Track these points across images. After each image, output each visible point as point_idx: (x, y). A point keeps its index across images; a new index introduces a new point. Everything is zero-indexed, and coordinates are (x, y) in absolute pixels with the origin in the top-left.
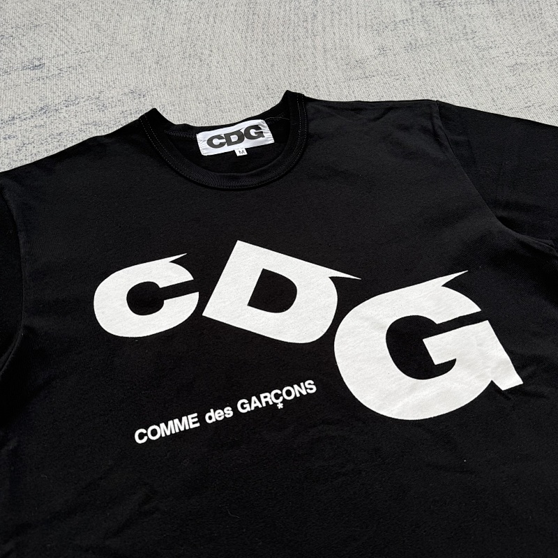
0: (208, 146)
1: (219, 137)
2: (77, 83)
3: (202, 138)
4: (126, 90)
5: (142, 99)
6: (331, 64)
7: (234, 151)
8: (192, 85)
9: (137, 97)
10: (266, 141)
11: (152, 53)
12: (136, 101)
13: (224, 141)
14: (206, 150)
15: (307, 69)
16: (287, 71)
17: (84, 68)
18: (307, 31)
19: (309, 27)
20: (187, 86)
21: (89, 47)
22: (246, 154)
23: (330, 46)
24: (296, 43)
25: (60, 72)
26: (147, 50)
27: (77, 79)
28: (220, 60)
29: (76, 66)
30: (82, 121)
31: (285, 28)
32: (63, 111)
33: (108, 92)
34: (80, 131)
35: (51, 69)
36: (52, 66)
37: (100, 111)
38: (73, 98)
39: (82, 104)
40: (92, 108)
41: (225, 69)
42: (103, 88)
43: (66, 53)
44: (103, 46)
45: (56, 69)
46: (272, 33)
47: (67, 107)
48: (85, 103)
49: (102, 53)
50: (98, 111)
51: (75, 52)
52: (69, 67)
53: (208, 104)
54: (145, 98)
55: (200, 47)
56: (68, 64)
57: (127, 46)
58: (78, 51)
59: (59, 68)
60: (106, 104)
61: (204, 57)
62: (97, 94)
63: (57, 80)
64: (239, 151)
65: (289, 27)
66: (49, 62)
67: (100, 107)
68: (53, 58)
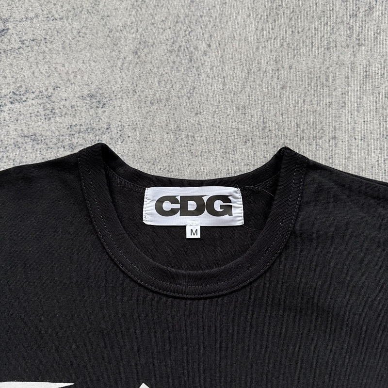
0: (155, 211)
1: (173, 199)
2: (34, 67)
3: (152, 194)
4: (86, 92)
5: (100, 110)
6: (368, 101)
7: (185, 227)
8: (167, 100)
9: (94, 105)
10: (232, 221)
11: (134, 35)
12: (92, 112)
13: (178, 206)
14: (150, 217)
15: (331, 104)
16: (301, 101)
17: (48, 45)
18: (350, 36)
19: (357, 29)
20: (161, 101)
21: (64, 12)
22: (199, 236)
23: (376, 69)
24: (328, 54)
25: (21, 45)
26: (130, 28)
27: (36, 61)
28: (217, 63)
29: (41, 40)
30: (22, 130)
31: (321, 23)
32: (5, 109)
33: (64, 90)
34: (15, 146)
35: (13, 40)
36: (15, 35)
37: (45, 119)
38: (23, 90)
39: (30, 102)
40: (38, 112)
41: (218, 81)
42: (61, 82)
43: (37, 16)
44: (81, 12)
45: (18, 40)
46: (300, 30)
47: (12, 103)
48: (33, 102)
49: (76, 25)
50: (43, 119)
51: (47, 16)
52: (33, 40)
53: (177, 137)
54: (104, 109)
55: (197, 35)
56: (34, 34)
57: (108, 18)
58: (50, 16)
59: (21, 39)
60: (55, 108)
61: (197, 54)
62: (50, 90)
63: (14, 57)
64: (192, 230)
65: (327, 23)
66: (14, 28)
67: (48, 112)
68: (20, 22)
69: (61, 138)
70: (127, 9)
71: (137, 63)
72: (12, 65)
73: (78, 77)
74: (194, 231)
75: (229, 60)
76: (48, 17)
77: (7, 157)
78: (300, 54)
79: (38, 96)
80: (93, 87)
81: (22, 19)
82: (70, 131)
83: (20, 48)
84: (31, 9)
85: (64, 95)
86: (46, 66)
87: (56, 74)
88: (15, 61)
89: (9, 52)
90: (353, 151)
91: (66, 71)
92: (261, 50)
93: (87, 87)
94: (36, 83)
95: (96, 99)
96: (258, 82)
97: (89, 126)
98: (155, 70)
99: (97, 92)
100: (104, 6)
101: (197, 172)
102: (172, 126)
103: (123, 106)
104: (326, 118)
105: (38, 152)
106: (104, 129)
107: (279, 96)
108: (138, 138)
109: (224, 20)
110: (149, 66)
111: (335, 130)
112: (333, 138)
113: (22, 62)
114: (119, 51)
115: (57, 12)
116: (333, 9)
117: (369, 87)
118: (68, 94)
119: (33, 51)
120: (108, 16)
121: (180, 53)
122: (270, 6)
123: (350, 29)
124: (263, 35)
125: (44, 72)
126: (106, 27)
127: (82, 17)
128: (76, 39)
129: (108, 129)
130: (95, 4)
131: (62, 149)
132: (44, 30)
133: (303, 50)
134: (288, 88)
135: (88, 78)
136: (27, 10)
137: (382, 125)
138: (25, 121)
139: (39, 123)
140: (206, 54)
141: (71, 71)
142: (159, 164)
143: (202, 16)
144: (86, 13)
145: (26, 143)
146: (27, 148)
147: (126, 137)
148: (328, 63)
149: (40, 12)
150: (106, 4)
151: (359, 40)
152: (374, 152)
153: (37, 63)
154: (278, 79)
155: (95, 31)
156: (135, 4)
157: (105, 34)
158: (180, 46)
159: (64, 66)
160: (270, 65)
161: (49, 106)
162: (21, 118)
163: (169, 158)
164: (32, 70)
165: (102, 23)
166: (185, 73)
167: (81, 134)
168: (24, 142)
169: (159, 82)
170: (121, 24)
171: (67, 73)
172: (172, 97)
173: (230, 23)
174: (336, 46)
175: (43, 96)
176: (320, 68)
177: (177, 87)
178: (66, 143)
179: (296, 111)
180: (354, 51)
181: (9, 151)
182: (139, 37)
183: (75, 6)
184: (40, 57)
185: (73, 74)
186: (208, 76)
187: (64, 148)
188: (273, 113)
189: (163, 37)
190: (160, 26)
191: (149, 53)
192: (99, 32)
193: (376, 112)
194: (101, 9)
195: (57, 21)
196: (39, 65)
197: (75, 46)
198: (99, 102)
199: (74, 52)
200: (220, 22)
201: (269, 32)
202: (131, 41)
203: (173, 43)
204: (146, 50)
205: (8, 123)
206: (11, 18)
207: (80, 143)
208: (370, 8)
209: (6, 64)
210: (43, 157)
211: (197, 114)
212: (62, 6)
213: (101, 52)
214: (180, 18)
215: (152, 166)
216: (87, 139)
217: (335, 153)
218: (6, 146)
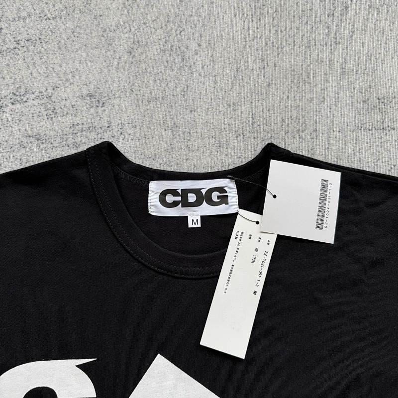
0: (159, 203)
1: (174, 192)
2: (32, 67)
3: (155, 188)
4: (85, 92)
5: (100, 110)
6: (345, 96)
7: (187, 217)
8: (163, 98)
9: (94, 104)
10: (228, 209)
11: (127, 35)
12: (92, 111)
13: (179, 199)
14: (155, 208)
15: (312, 99)
16: (285, 97)
17: (44, 45)
18: (328, 35)
19: (334, 28)
20: (157, 99)
21: (57, 11)
22: (199, 225)
23: (352, 66)
24: (309, 52)
25: (17, 46)
26: (123, 28)
27: (33, 61)
28: (207, 62)
29: (36, 40)
30: (25, 130)
31: (302, 22)
32: (7, 110)
33: (63, 90)
34: (20, 146)
35: (7, 39)
36: (9, 35)
37: (48, 118)
38: (22, 90)
39: (30, 103)
40: (40, 112)
41: (209, 79)
42: (59, 82)
43: (29, 16)
44: (73, 11)
45: (13, 40)
46: (283, 29)
47: (13, 104)
48: (34, 102)
49: (69, 24)
50: (45, 118)
51: (39, 15)
52: (28, 40)
53: (175, 133)
54: (104, 108)
55: (188, 35)
56: (28, 34)
57: (101, 18)
58: (43, 15)
59: (16, 40)
60: (57, 108)
61: (189, 54)
62: (50, 91)
63: (11, 57)
64: (193, 220)
65: (307, 23)
66: (7, 27)
67: (50, 112)
68: (12, 21)
69: (65, 137)
70: (118, 9)
71: (132, 63)
72: (9, 65)
73: (77, 77)
74: (195, 221)
75: (218, 59)
76: (40, 17)
77: (14, 156)
78: (283, 53)
79: (39, 96)
80: (92, 86)
81: (15, 19)
82: (73, 130)
83: (15, 48)
84: (22, 8)
85: (65, 95)
86: (44, 67)
87: (54, 75)
88: (12, 61)
89: (4, 53)
90: (332, 142)
91: (63, 71)
92: (248, 49)
93: (85, 86)
94: (35, 84)
95: (96, 99)
96: (246, 80)
97: (91, 125)
98: (150, 69)
99: (96, 92)
100: (96, 5)
101: (195, 166)
102: (169, 123)
103: (121, 105)
104: (308, 112)
105: (44, 151)
106: (105, 128)
107: (266, 93)
108: (138, 135)
109: (212, 19)
110: (144, 66)
111: (316, 123)
112: (314, 131)
113: (19, 62)
114: (114, 51)
115: (49, 11)
116: (312, 9)
117: (345, 82)
118: (67, 94)
119: (29, 52)
120: (100, 16)
121: (172, 53)
122: (255, 6)
123: (328, 27)
124: (249, 35)
125: (42, 72)
126: (100, 26)
127: (75, 16)
128: (71, 39)
129: (109, 127)
130: (87, 4)
131: (67, 148)
132: (38, 29)
133: (286, 49)
134: (273, 85)
135: (86, 78)
136: (19, 9)
137: (357, 118)
138: (27, 122)
139: (42, 123)
140: (197, 54)
141: (68, 72)
142: (160, 159)
143: (191, 16)
144: (78, 12)
145: (31, 143)
146: (32, 148)
147: (126, 134)
148: (309, 61)
149: (33, 11)
150: (98, 3)
151: (336, 38)
152: (351, 142)
153: (34, 63)
154: (264, 76)
155: (89, 31)
156: (126, 3)
157: (99, 34)
158: (173, 46)
159: (61, 66)
160: (256, 63)
161: (50, 106)
162: (23, 118)
163: (168, 153)
164: (30, 71)
165: (96, 22)
166: (178, 72)
167: (84, 133)
168: (29, 142)
169: (155, 81)
170: (113, 24)
171: (65, 73)
172: (167, 95)
173: (218, 23)
174: (315, 45)
175: (43, 97)
176: (302, 65)
177: (172, 85)
178: (70, 141)
179: (281, 107)
180: (331, 49)
181: (15, 151)
182: (132, 37)
183: (67, 5)
184: (37, 58)
185: (71, 74)
186: (200, 75)
187: (68, 146)
188: (260, 109)
189: (155, 37)
190: (152, 26)
191: (143, 53)
192: (93, 32)
193: (352, 106)
194: (93, 9)
195: (50, 21)
196: (36, 65)
197: (70, 46)
198: (98, 101)
199: (70, 52)
200: (209, 22)
201: (254, 32)
202: (125, 41)
203: (166, 43)
204: (140, 50)
205: (11, 123)
206: (3, 17)
207: (83, 141)
208: (346, 8)
209: (3, 64)
210: (49, 156)
211: (191, 111)
212: (54, 5)
213: (96, 52)
214: (171, 17)
215: (153, 161)
216: (90, 137)
217: (316, 145)
218: (12, 146)
